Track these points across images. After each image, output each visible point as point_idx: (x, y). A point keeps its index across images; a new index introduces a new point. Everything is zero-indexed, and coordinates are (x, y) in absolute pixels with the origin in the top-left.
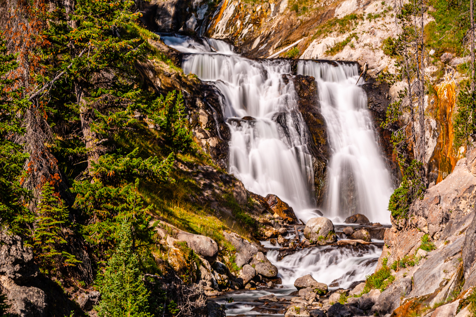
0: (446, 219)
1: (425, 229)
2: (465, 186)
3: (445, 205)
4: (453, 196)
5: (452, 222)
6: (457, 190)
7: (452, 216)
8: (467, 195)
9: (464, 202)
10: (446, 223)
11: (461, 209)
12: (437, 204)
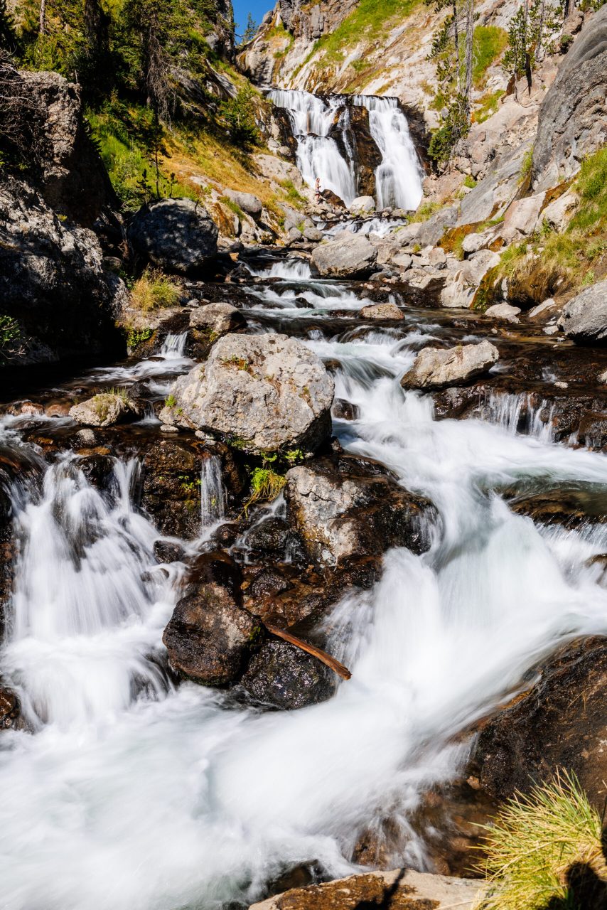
0: (492, 155)
1: (468, 171)
2: (515, 118)
3: (491, 142)
4: (501, 131)
5: (499, 158)
6: (505, 125)
7: (499, 151)
8: (517, 127)
9: (513, 135)
10: (491, 160)
11: (509, 143)
12: (483, 141)
